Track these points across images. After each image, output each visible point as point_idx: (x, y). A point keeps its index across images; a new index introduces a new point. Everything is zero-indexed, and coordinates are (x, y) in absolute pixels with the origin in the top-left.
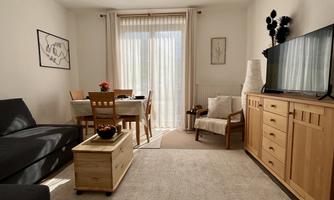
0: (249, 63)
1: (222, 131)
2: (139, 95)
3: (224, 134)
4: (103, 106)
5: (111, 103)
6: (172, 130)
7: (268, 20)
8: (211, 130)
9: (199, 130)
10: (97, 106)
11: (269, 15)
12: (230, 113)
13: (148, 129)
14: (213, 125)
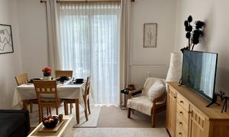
0: (172, 55)
4: (46, 92)
5: (53, 89)
7: (186, 23)
8: (140, 110)
9: (130, 109)
10: (41, 92)
11: (187, 19)
14: (141, 107)
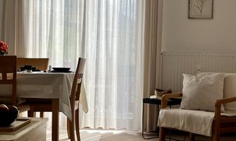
1: (206, 131)
2: (59, 65)
3: (208, 134)
5: (10, 76)
6: (115, 132)
8: (186, 129)
12: (221, 97)
13: (73, 125)
14: (190, 119)
